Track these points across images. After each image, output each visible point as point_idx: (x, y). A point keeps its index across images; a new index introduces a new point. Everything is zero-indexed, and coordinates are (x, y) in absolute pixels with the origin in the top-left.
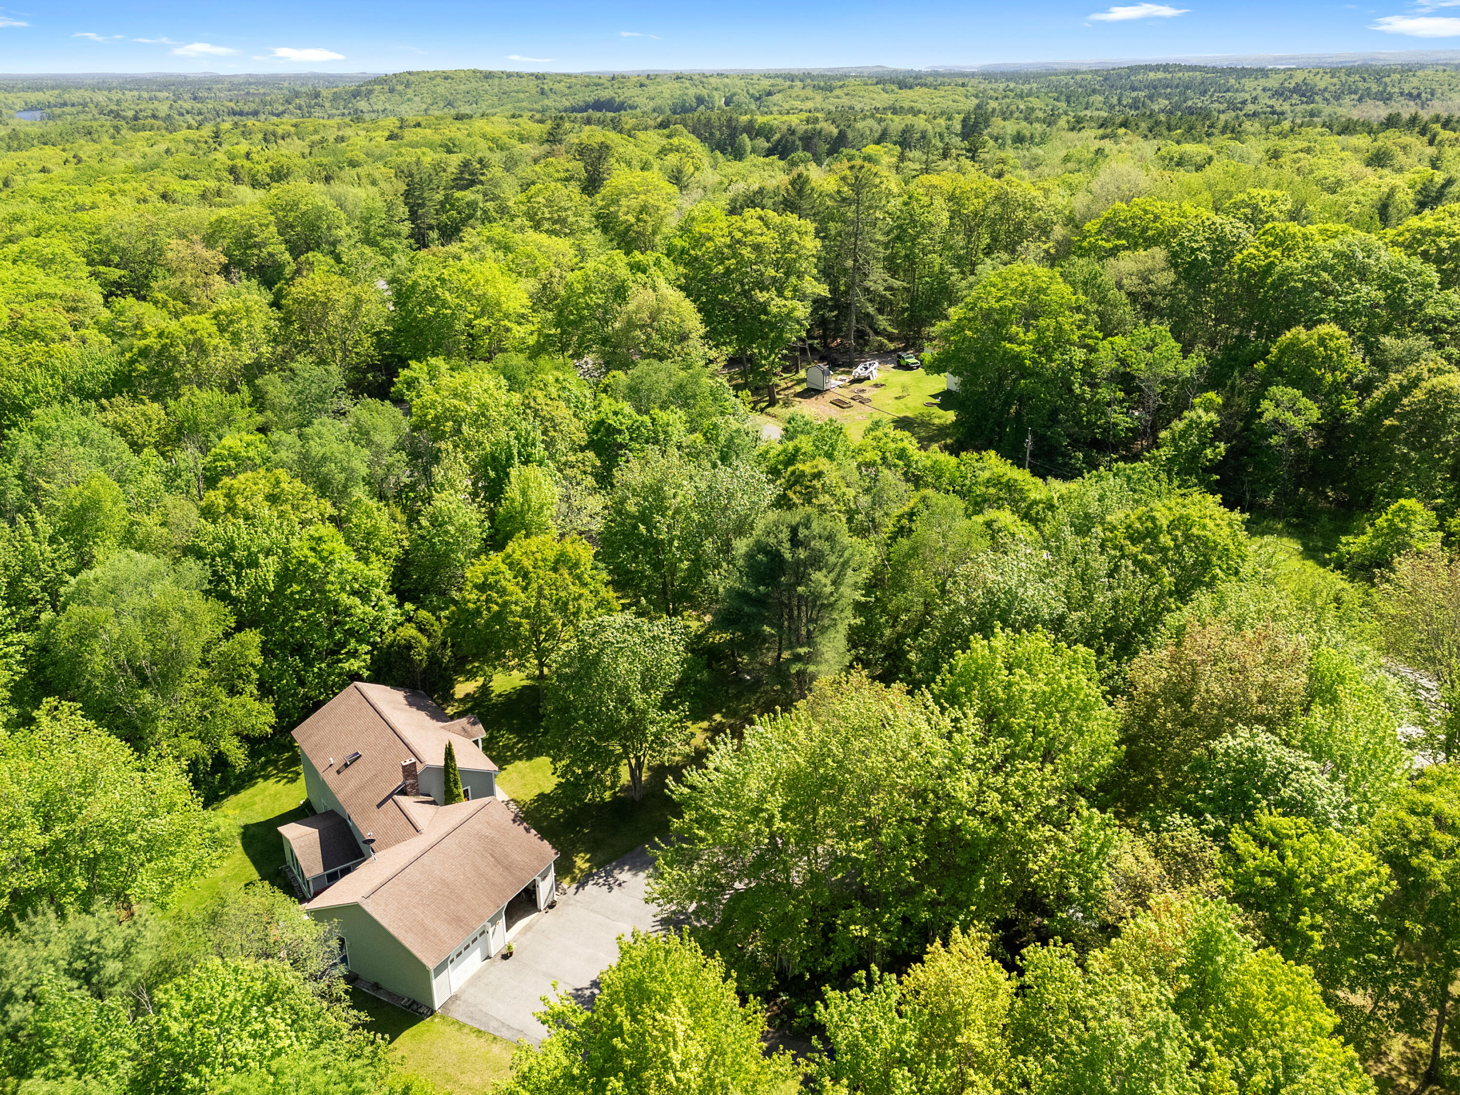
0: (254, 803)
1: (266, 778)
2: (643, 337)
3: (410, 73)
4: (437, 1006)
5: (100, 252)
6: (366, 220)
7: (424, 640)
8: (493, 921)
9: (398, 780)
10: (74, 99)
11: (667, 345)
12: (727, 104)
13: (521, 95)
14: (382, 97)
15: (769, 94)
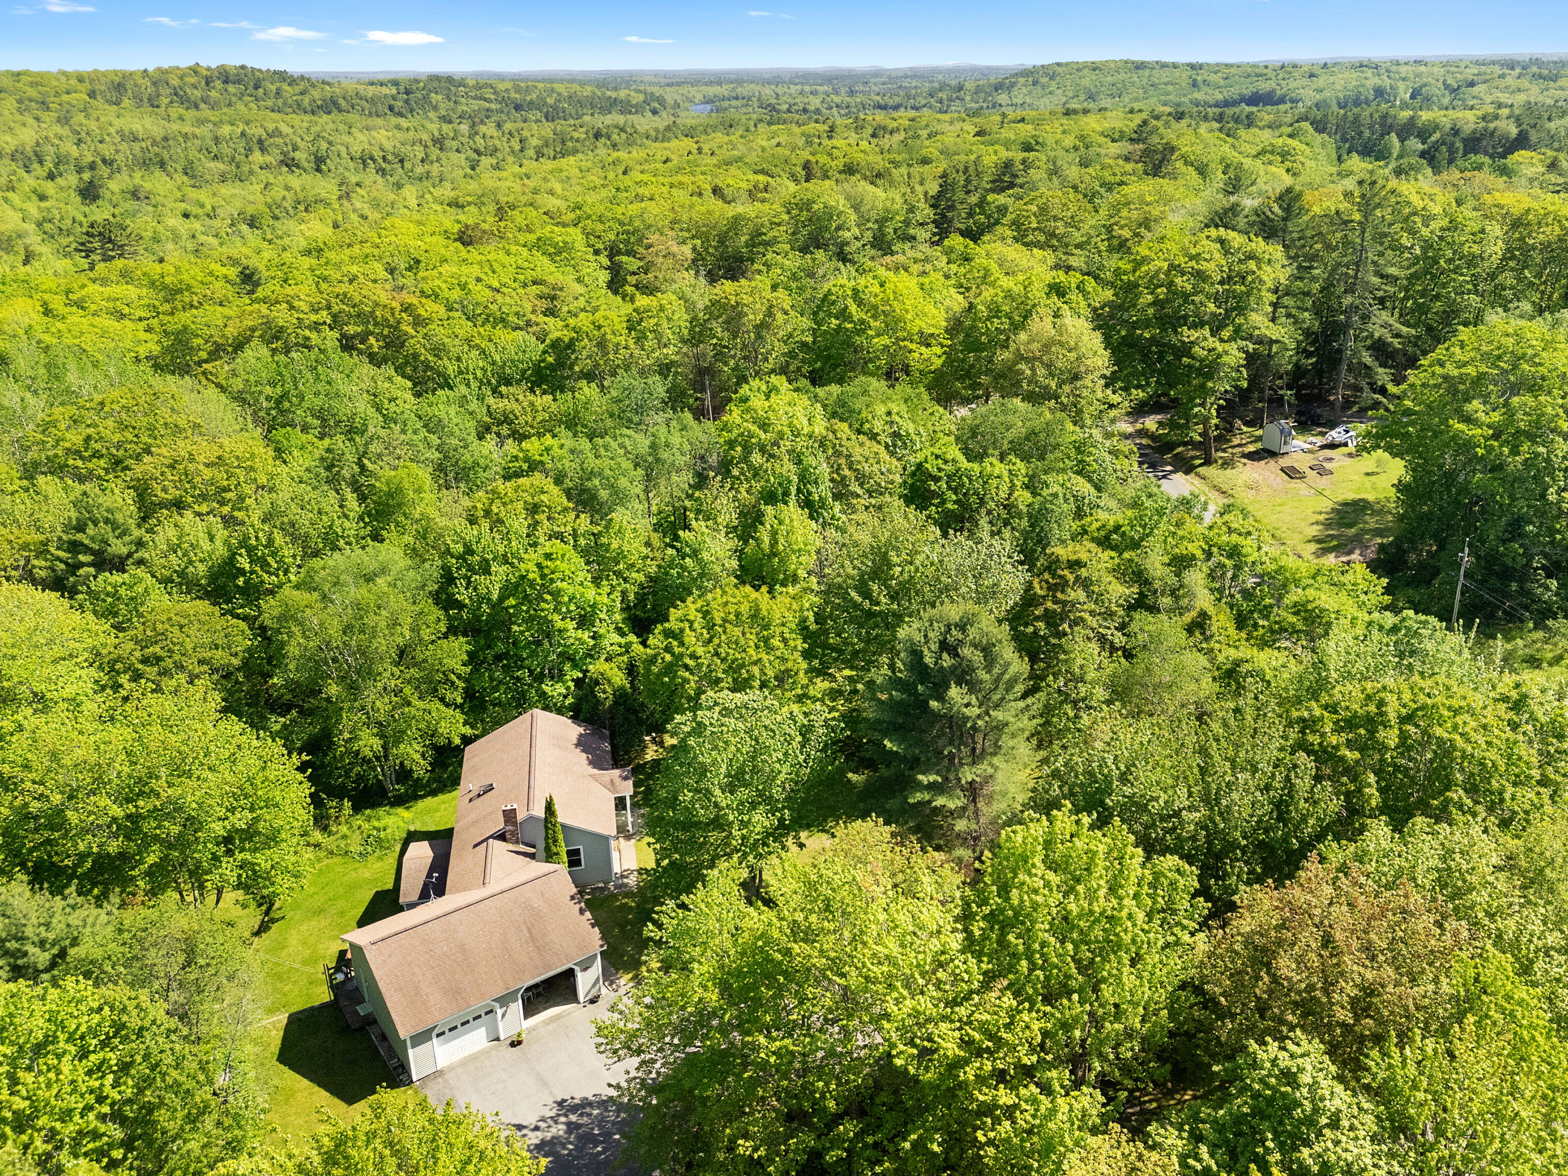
2: (1028, 372)
3: (1058, 64)
4: (414, 1077)
5: (627, 242)
6: (882, 222)
8: (504, 1000)
9: (499, 824)
10: (745, 93)
11: (1053, 385)
12: (1413, 97)
13: (1170, 88)
14: (1024, 90)
15: (1472, 84)
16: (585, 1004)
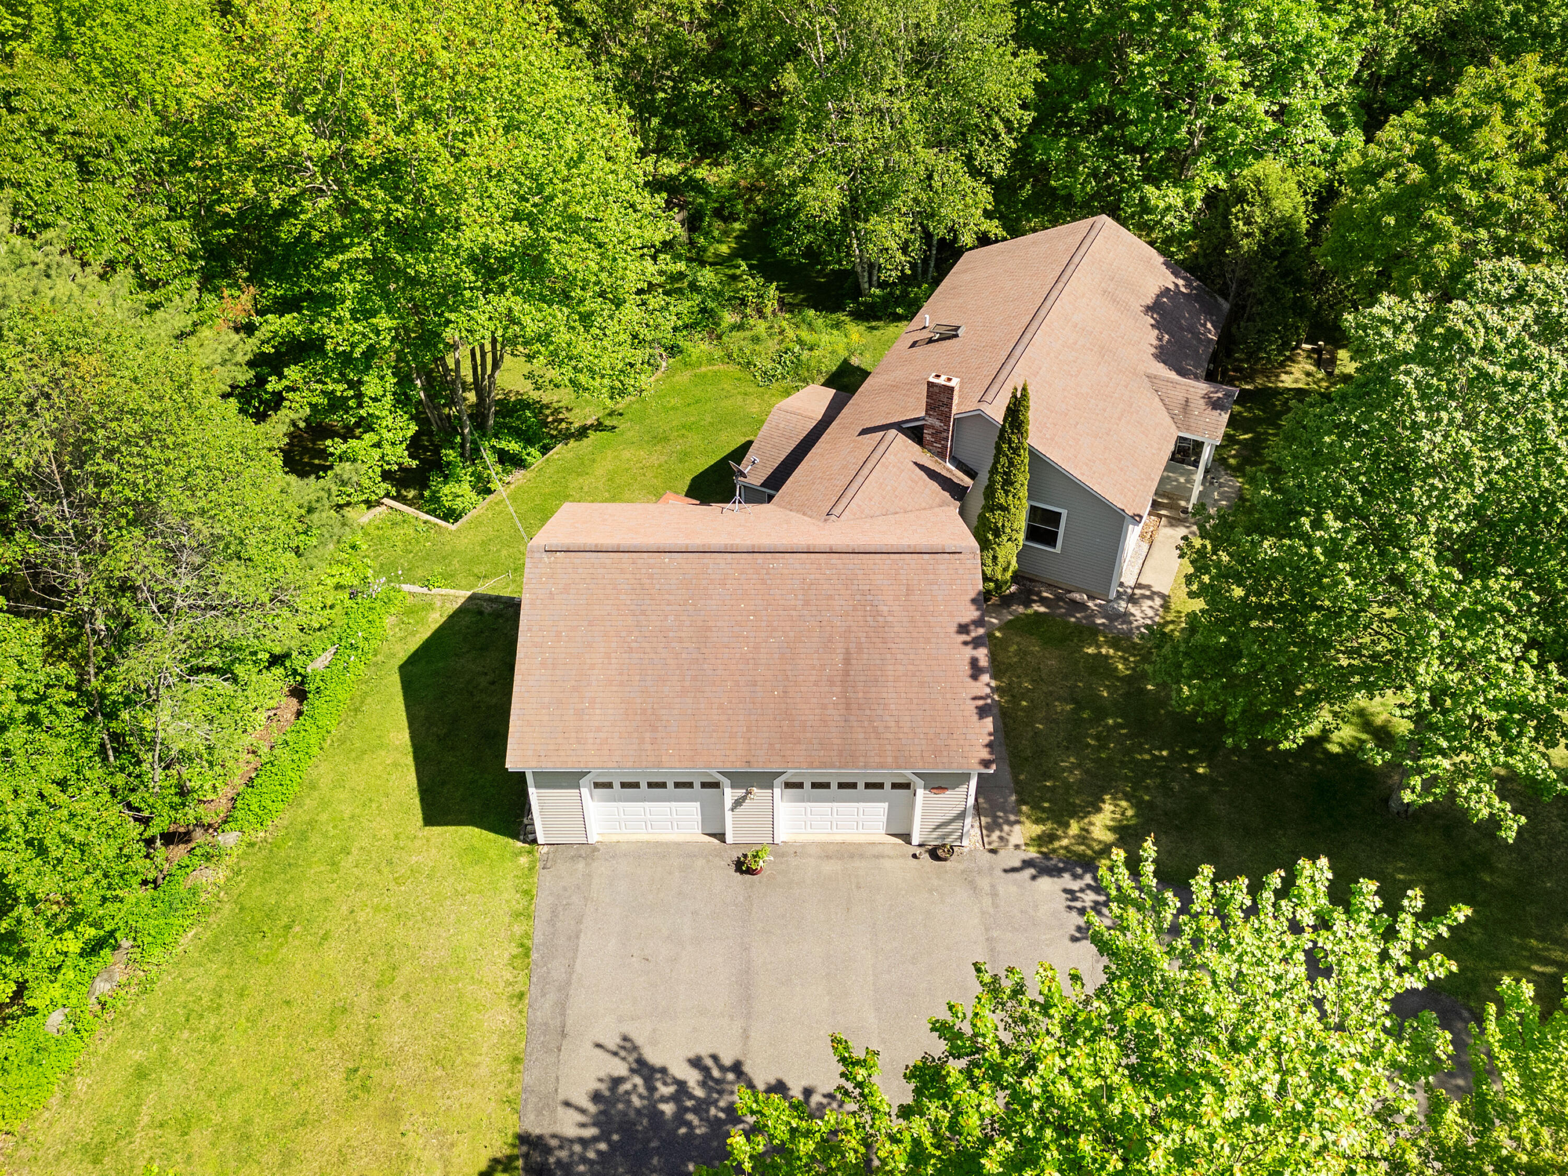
9: (916, 407)
16: (918, 851)
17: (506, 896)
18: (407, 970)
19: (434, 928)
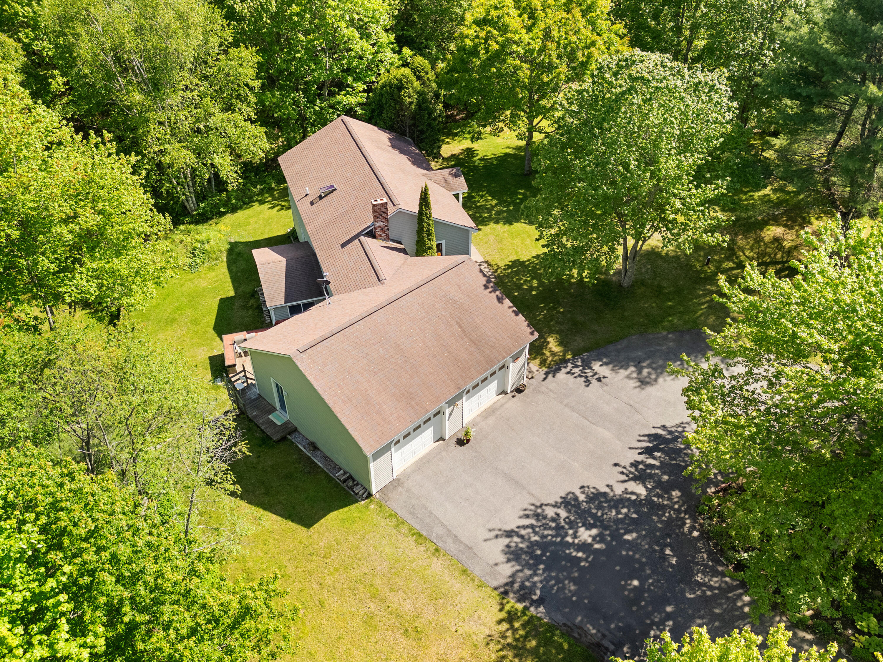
0: (248, 224)
1: (262, 202)
4: (374, 491)
7: (417, 84)
8: (452, 402)
9: (367, 219)
16: (513, 394)
17: (383, 524)
18: (377, 581)
19: (368, 559)
